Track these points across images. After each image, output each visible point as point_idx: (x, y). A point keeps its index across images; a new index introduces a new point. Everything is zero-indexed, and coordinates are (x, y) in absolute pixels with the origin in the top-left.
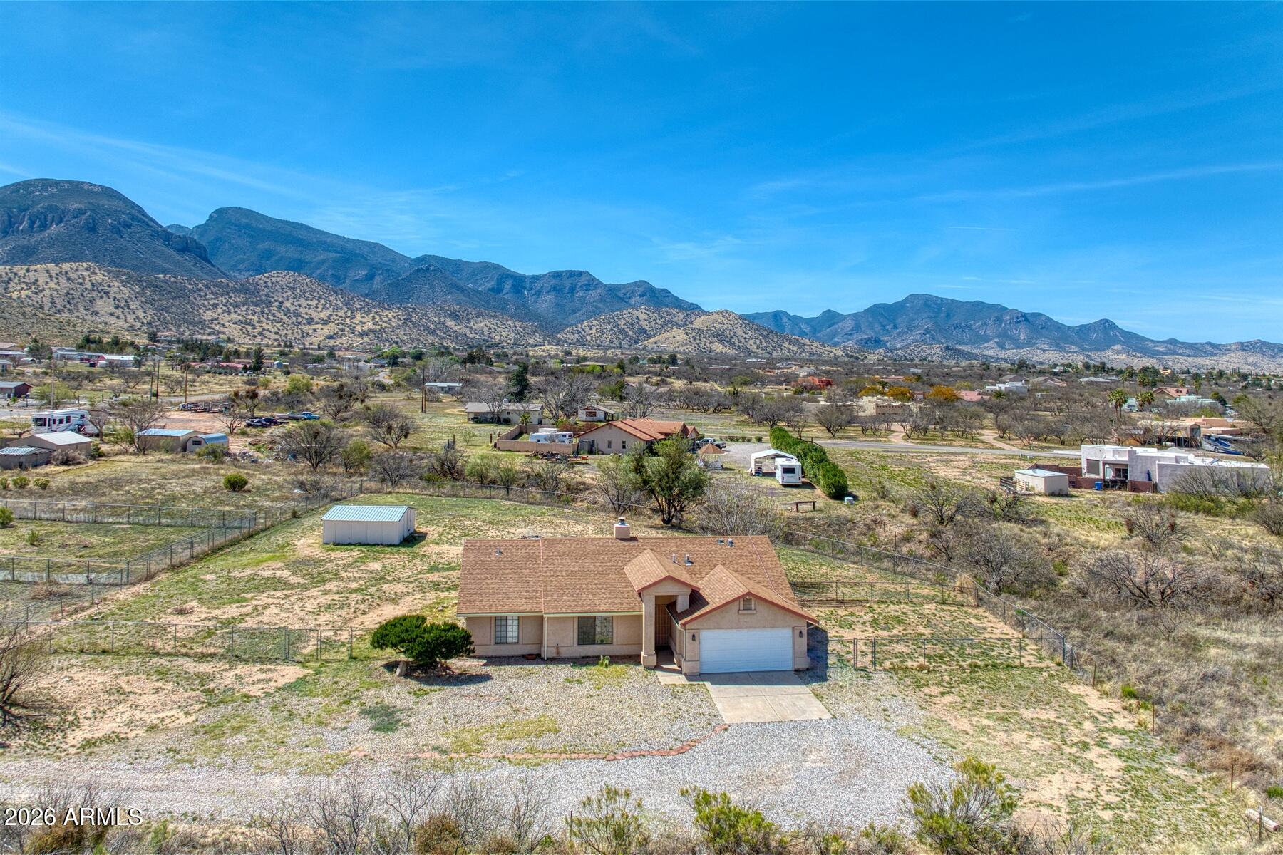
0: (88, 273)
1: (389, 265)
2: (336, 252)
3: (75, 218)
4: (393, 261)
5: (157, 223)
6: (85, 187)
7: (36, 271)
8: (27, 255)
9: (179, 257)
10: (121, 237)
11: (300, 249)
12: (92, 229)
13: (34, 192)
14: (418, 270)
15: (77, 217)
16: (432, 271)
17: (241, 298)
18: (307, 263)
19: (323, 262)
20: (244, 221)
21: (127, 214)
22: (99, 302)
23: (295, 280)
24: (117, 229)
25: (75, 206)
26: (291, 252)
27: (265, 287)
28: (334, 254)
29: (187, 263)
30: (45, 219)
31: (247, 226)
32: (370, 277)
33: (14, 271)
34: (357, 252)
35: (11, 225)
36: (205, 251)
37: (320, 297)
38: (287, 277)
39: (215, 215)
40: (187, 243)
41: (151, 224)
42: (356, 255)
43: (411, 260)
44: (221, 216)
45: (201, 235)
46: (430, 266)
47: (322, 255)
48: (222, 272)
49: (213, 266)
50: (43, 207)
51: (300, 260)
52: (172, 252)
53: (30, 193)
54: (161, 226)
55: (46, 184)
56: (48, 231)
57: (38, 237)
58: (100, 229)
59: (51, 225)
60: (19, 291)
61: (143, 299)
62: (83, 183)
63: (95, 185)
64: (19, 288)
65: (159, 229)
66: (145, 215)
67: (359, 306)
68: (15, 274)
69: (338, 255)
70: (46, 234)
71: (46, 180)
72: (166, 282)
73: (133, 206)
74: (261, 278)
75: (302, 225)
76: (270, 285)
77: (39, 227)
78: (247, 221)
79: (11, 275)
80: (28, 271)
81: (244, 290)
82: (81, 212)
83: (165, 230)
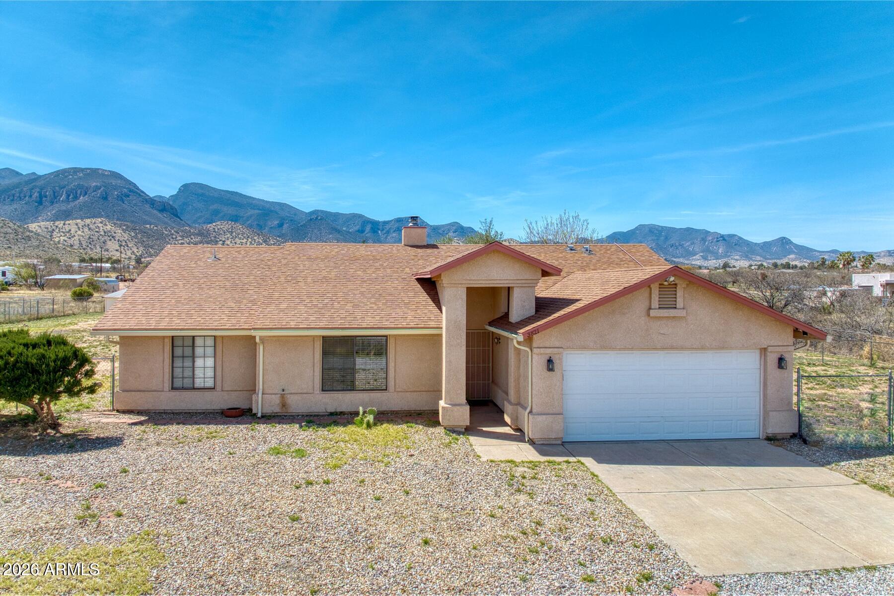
0: (102, 225)
1: (292, 217)
2: (259, 209)
3: (94, 191)
4: (295, 215)
5: (145, 194)
6: (100, 172)
7: (69, 224)
8: (66, 215)
9: (160, 215)
10: (123, 203)
11: (236, 208)
12: (105, 198)
13: (68, 176)
14: (311, 219)
15: (96, 191)
16: (320, 220)
17: (199, 239)
18: (241, 217)
19: (251, 216)
20: (200, 191)
21: (126, 188)
22: (109, 243)
23: (232, 227)
24: (122, 198)
25: (93, 184)
26: (231, 210)
27: (214, 232)
28: (258, 211)
29: (165, 219)
30: (76, 193)
31: (203, 195)
32: (281, 225)
33: (56, 225)
34: (273, 209)
35: (55, 198)
36: (176, 210)
37: (248, 237)
38: (227, 225)
39: (182, 188)
40: (165, 206)
41: (142, 194)
42: (271, 211)
43: (306, 213)
44: (186, 188)
45: (174, 201)
46: (318, 216)
47: (251, 212)
48: (187, 224)
49: (182, 220)
50: (74, 186)
51: (236, 216)
52: (155, 212)
53: (66, 177)
54: (148, 196)
55: (76, 170)
57: (72, 204)
58: (110, 199)
59: (80, 197)
60: (59, 237)
61: (136, 240)
62: (99, 169)
63: (106, 170)
64: (59, 235)
65: (147, 197)
66: (138, 189)
67: (272, 243)
68: (57, 227)
69: (260, 211)
70: (77, 202)
71: (75, 168)
72: (150, 229)
73: (131, 183)
74: (211, 226)
75: (237, 193)
76: (217, 230)
77: (73, 198)
78: (203, 191)
79: (54, 227)
80: (64, 224)
81: (200, 234)
82: (97, 188)
83: (150, 198)
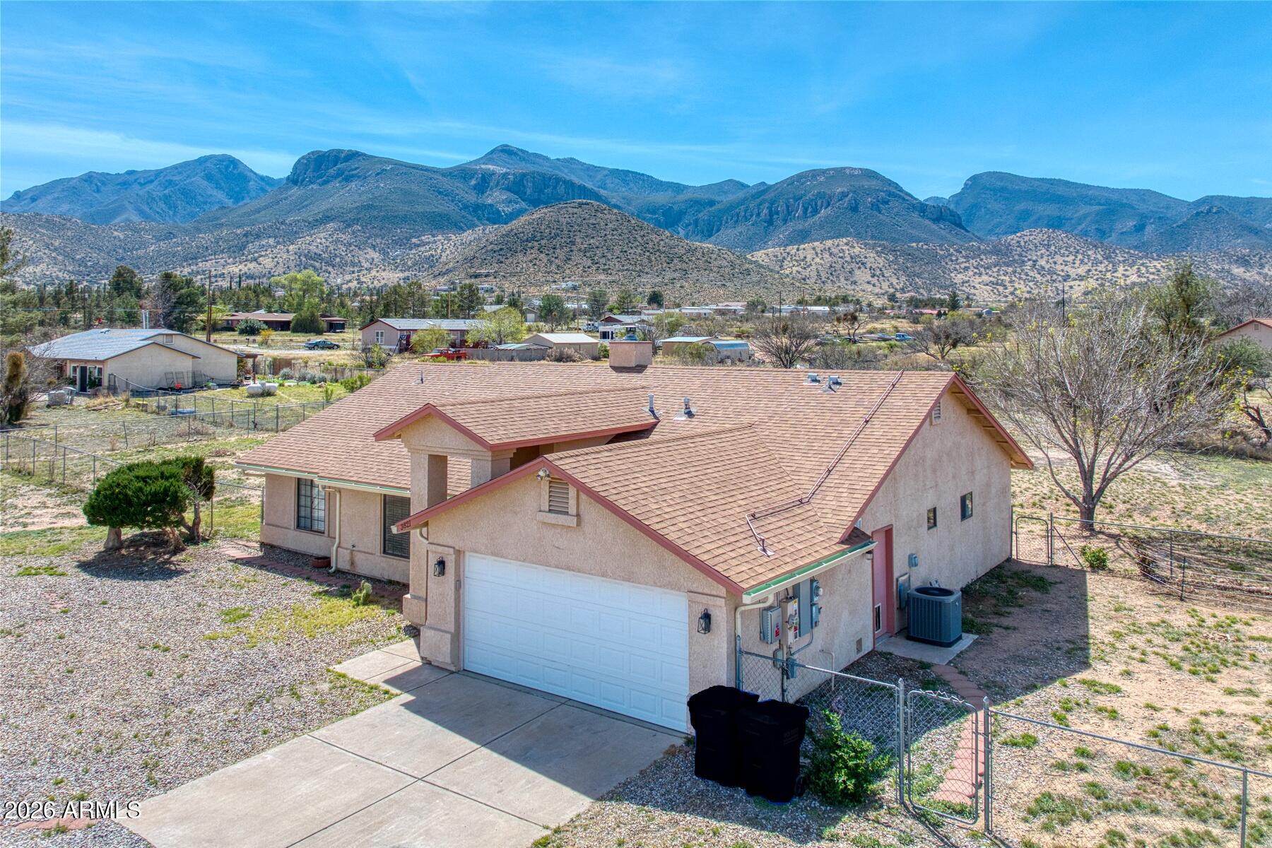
0: (848, 247)
1: (1162, 212)
2: (1100, 204)
3: (839, 200)
4: (1168, 208)
5: (912, 197)
6: (848, 171)
7: (804, 249)
8: (802, 237)
9: (934, 227)
10: (880, 213)
11: (1058, 206)
12: (854, 209)
13: (805, 182)
14: (1198, 214)
15: (841, 200)
16: (1216, 213)
17: (993, 259)
18: (1067, 219)
19: (1085, 216)
20: (999, 184)
21: (884, 192)
22: (857, 272)
23: (1049, 236)
24: (875, 207)
25: (839, 190)
26: (1050, 210)
27: (1018, 247)
28: (1097, 208)
29: (942, 231)
30: (816, 204)
31: (1003, 189)
32: (1140, 228)
33: (787, 251)
34: (1125, 201)
35: (789, 213)
36: (960, 218)
37: (1077, 252)
38: (1040, 235)
39: (970, 183)
40: (941, 212)
41: (907, 198)
42: (1123, 205)
43: (1189, 204)
44: (975, 182)
45: (957, 203)
46: (1212, 207)
47: (1084, 209)
48: (976, 237)
49: (968, 232)
50: (813, 195)
51: (1059, 217)
52: (927, 222)
53: (802, 184)
54: (916, 199)
55: (815, 173)
56: (819, 215)
57: (810, 221)
58: (861, 208)
59: (821, 210)
60: (791, 268)
61: (896, 267)
62: (845, 168)
63: (856, 169)
64: (791, 265)
65: (915, 202)
66: (901, 190)
67: (1121, 259)
68: (788, 253)
69: (1101, 207)
70: (816, 218)
71: (815, 170)
72: (918, 249)
73: (890, 183)
74: (1012, 239)
75: (1060, 180)
76: (1023, 244)
77: (811, 212)
78: (1002, 184)
79: (785, 255)
80: (798, 250)
81: (996, 251)
82: (844, 195)
83: (920, 203)
